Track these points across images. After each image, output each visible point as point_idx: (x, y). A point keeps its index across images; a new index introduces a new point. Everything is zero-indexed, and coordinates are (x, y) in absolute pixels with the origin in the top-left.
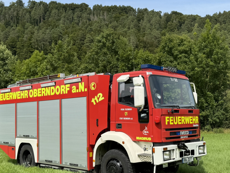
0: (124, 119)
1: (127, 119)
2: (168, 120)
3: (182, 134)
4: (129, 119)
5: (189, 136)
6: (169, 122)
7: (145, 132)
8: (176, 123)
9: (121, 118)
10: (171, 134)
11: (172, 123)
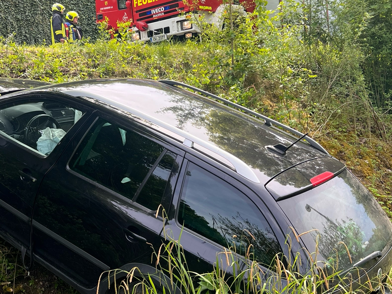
0: (105, 8)
1: (107, 8)
2: (136, 2)
3: (154, 13)
4: (109, 8)
5: (165, 13)
6: (137, 4)
7: (125, 18)
8: (144, 3)
9: (102, 9)
10: (140, 15)
11: (141, 4)
